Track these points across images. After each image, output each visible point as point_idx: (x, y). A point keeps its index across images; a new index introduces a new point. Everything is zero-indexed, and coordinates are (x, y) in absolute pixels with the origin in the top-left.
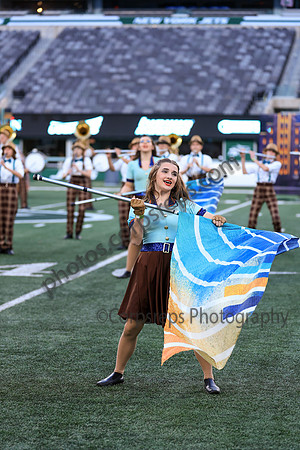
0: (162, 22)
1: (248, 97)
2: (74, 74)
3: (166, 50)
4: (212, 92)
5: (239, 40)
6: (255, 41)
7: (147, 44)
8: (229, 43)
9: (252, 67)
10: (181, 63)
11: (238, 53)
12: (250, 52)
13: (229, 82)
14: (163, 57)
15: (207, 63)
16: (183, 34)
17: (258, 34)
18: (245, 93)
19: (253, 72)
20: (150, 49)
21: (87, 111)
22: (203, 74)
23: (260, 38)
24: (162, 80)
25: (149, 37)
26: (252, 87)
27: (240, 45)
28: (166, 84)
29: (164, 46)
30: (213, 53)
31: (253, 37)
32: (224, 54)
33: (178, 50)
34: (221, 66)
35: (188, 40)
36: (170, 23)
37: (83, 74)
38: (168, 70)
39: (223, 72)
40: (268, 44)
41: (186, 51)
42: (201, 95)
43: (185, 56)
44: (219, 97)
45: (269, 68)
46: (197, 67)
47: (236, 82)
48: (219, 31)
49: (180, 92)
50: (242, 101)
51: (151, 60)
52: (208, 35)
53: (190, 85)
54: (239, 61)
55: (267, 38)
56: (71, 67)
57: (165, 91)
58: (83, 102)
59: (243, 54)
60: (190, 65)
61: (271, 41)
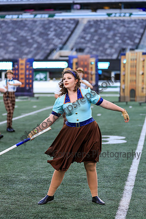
0: (18, 17)
1: (48, 51)
3: (17, 30)
4: (32, 49)
5: (52, 25)
6: (59, 25)
7: (9, 27)
8: (47, 26)
9: (54, 37)
10: (22, 36)
11: (49, 31)
12: (55, 30)
13: (41, 44)
14: (14, 33)
15: (34, 36)
16: (27, 22)
17: (61, 22)
18: (47, 49)
19: (53, 39)
20: (10, 30)
22: (31, 41)
23: (61, 24)
24: (11, 44)
25: (11, 25)
26: (51, 46)
27: (51, 27)
28: (13, 46)
29: (17, 28)
30: (38, 31)
31: (59, 23)
32: (43, 31)
33: (22, 30)
34: (40, 37)
35: (28, 25)
36: (22, 18)
38: (15, 39)
39: (40, 40)
40: (64, 26)
41: (26, 30)
42: (26, 50)
43: (25, 33)
44: (35, 51)
45: (62, 37)
46: (29, 38)
47: (44, 44)
48: (44, 21)
49: (17, 49)
50: (45, 53)
51: (9, 35)
52: (38, 23)
53: (23, 46)
54: (49, 34)
55: (65, 24)
57: (11, 49)
59: (52, 31)
60: (26, 37)
61: (66, 25)
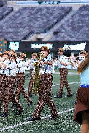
2: (81, 25)
21: (81, 40)
37: (84, 25)
56: (80, 22)
58: (80, 37)
